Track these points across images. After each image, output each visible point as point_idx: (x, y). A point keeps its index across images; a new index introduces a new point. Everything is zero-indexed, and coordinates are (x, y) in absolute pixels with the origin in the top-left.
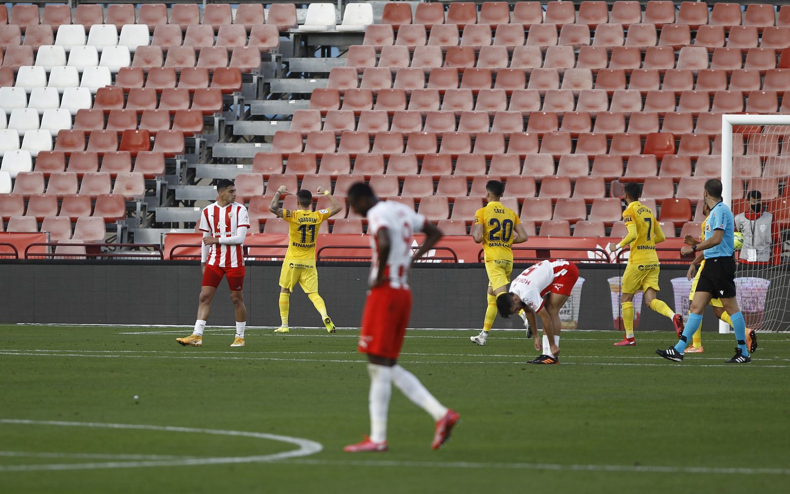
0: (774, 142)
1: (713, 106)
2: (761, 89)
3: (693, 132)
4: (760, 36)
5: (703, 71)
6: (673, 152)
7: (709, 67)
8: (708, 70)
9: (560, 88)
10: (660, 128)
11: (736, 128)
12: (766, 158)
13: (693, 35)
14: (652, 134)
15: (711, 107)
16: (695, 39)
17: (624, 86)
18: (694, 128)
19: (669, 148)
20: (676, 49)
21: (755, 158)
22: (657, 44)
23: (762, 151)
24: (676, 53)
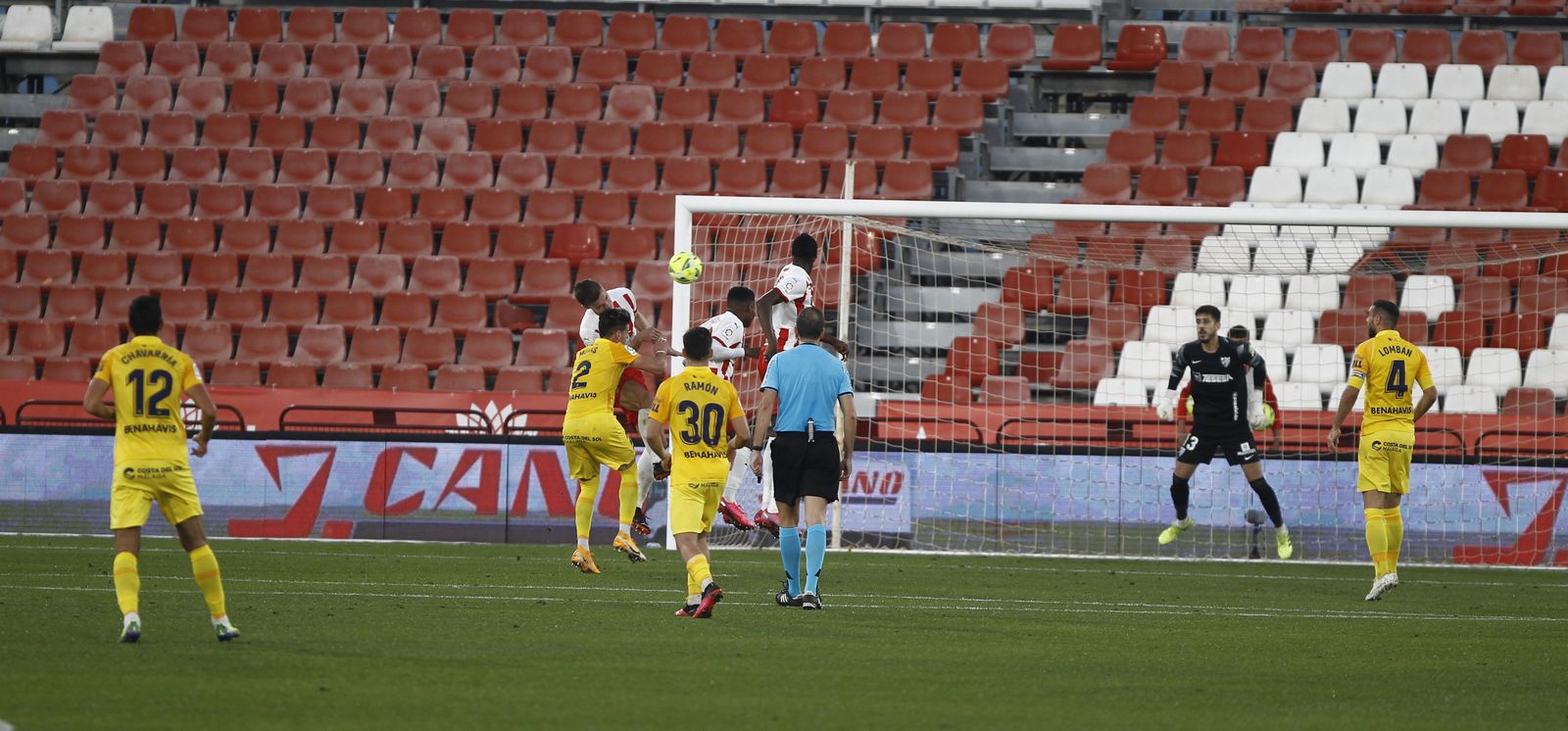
0: (759, 240)
1: (663, 183)
2: (740, 154)
3: (630, 223)
4: (739, 69)
5: (647, 126)
6: (597, 255)
7: (657, 118)
8: (655, 123)
9: (415, 148)
10: (577, 216)
11: (698, 218)
12: (746, 267)
13: (632, 67)
14: (563, 226)
15: (659, 183)
16: (634, 73)
17: (519, 147)
18: (632, 216)
19: (591, 247)
20: (605, 88)
21: (728, 268)
22: (573, 80)
23: (739, 257)
24: (605, 94)
